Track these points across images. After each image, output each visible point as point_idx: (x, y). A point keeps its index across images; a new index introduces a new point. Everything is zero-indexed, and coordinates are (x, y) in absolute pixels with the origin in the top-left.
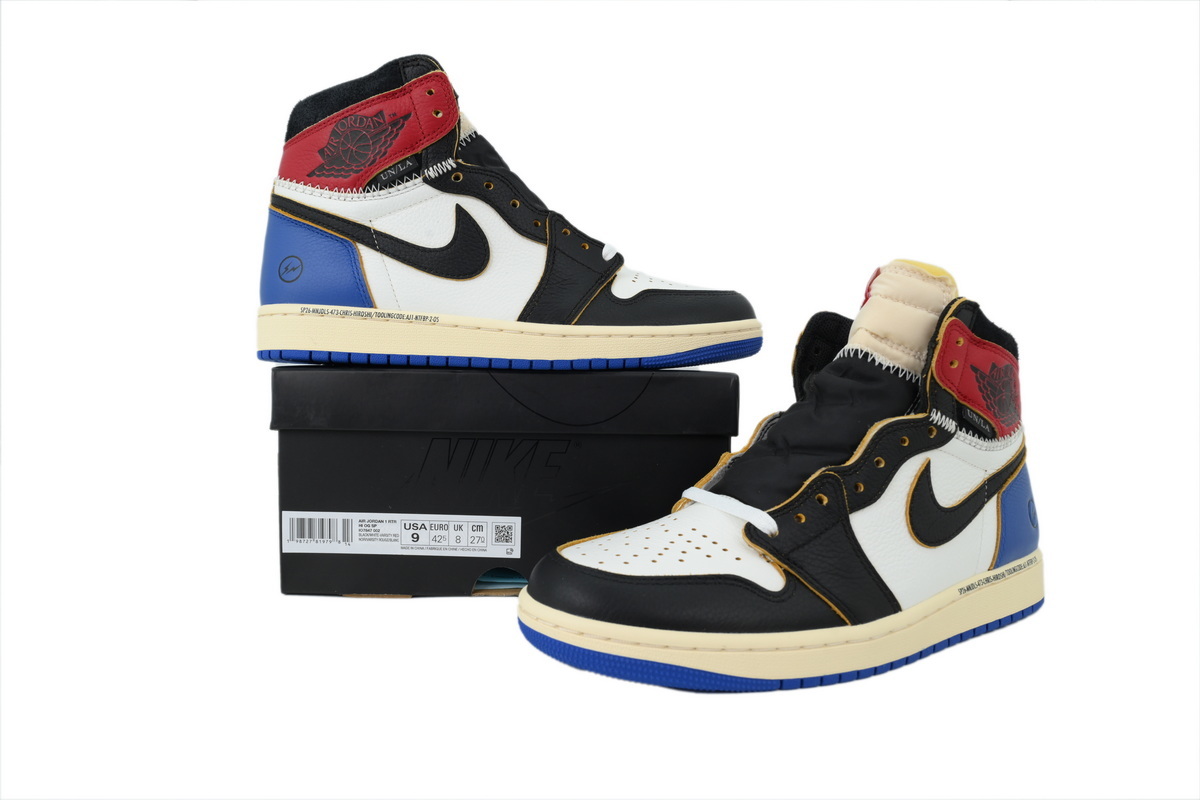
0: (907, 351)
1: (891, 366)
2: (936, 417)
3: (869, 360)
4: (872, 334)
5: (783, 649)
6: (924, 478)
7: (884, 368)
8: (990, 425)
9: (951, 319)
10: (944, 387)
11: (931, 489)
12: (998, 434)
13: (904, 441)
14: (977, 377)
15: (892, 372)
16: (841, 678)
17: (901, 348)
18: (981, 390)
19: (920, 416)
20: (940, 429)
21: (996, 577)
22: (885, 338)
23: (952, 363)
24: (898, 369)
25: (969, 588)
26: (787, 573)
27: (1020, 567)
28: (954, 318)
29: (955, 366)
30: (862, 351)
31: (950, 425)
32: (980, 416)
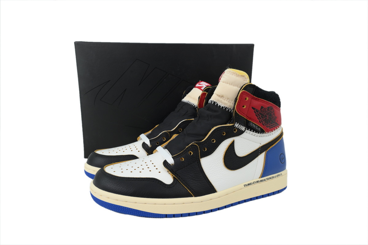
0: (230, 101)
1: (224, 106)
2: (237, 125)
3: (216, 104)
4: (218, 95)
5: (167, 204)
6: (232, 146)
7: (221, 107)
8: (260, 128)
9: (243, 91)
10: (240, 115)
11: (234, 150)
12: (265, 131)
13: (224, 134)
14: (255, 112)
15: (224, 109)
16: (189, 215)
17: (228, 100)
18: (257, 116)
19: (231, 125)
20: (238, 129)
21: (261, 181)
22: (222, 97)
23: (243, 107)
24: (226, 107)
25: (249, 184)
26: (174, 178)
27: (273, 177)
28: (244, 90)
29: (245, 107)
30: (213, 101)
31: (243, 128)
32: (256, 125)
